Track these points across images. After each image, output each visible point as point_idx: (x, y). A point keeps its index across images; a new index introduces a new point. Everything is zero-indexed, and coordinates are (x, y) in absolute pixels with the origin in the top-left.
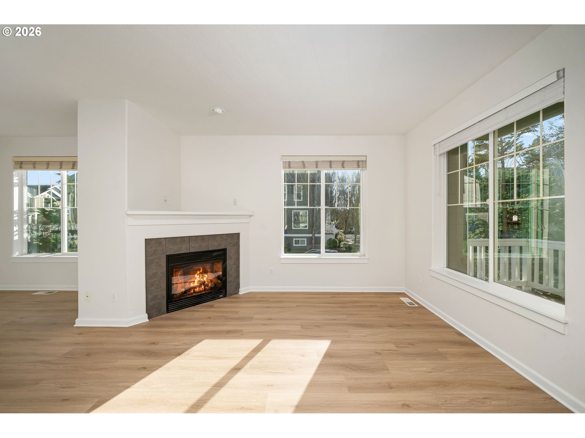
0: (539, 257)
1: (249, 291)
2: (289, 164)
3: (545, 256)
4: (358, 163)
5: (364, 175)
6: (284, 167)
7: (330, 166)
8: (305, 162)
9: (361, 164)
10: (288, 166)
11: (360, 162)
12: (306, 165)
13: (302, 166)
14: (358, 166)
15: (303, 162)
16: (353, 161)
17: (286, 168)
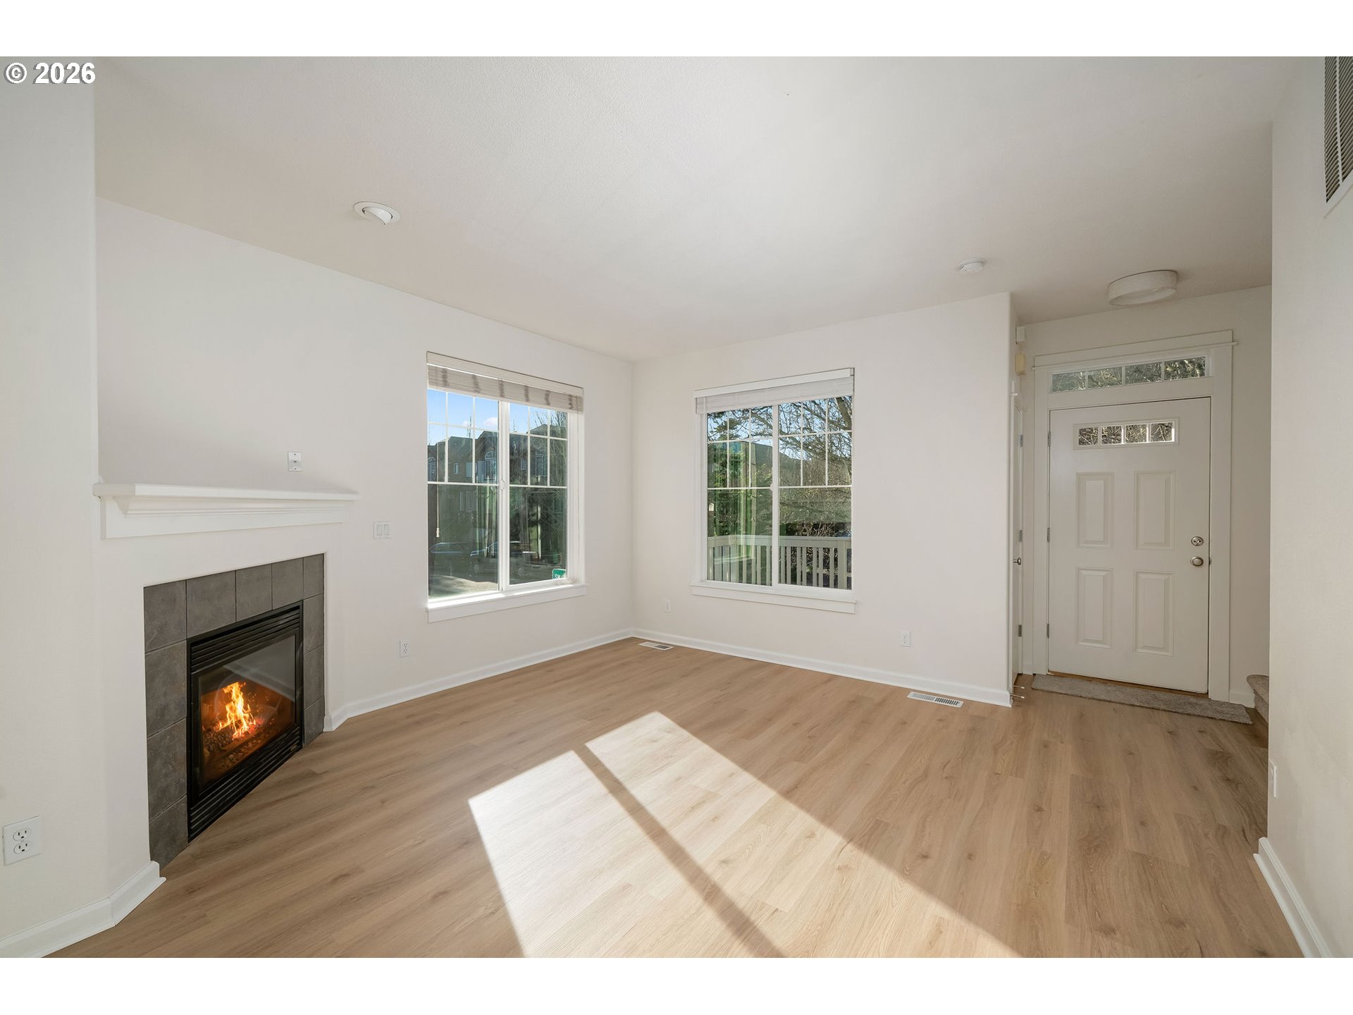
0: (746, 559)
1: (346, 719)
2: (445, 377)
3: (752, 556)
4: (570, 400)
5: (576, 423)
6: (433, 382)
7: (527, 396)
8: (478, 378)
9: (574, 402)
10: (441, 379)
11: (574, 399)
12: (480, 385)
13: (473, 386)
14: (570, 406)
15: (474, 377)
16: (564, 394)
17: (436, 384)
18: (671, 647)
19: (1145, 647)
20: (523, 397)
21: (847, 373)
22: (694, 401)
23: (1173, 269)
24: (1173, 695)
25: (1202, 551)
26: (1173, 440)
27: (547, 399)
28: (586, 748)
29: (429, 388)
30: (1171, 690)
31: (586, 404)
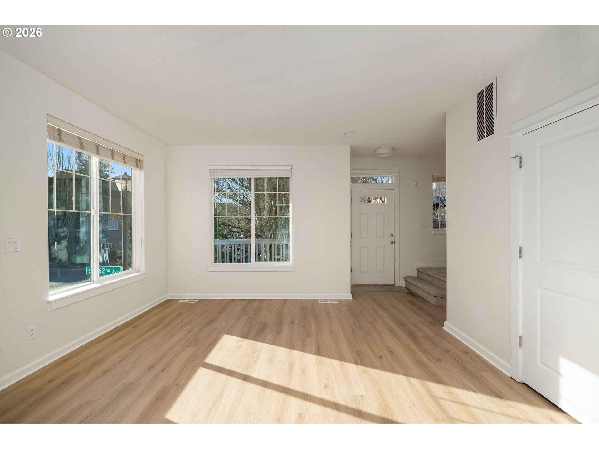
2: (60, 135)
4: (136, 162)
5: (138, 175)
6: (51, 137)
7: (113, 156)
8: (82, 140)
9: (138, 164)
10: (57, 136)
11: (138, 161)
12: (84, 144)
13: (80, 144)
14: (136, 165)
15: (80, 138)
16: (133, 158)
17: (54, 139)
18: (197, 301)
19: (379, 272)
20: (111, 156)
21: (290, 167)
22: (209, 171)
23: (393, 147)
24: (378, 286)
25: (392, 239)
26: (385, 203)
27: (124, 160)
28: (206, 363)
29: (49, 141)
30: (385, 285)
31: (145, 164)
